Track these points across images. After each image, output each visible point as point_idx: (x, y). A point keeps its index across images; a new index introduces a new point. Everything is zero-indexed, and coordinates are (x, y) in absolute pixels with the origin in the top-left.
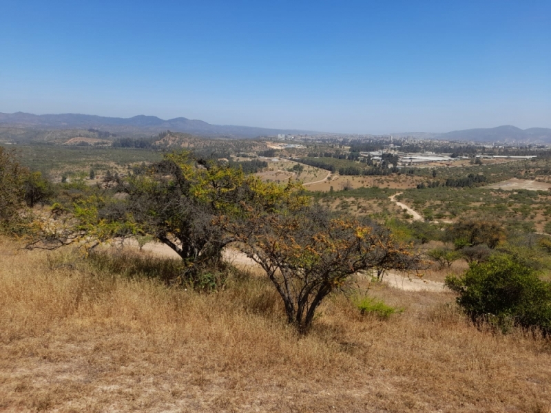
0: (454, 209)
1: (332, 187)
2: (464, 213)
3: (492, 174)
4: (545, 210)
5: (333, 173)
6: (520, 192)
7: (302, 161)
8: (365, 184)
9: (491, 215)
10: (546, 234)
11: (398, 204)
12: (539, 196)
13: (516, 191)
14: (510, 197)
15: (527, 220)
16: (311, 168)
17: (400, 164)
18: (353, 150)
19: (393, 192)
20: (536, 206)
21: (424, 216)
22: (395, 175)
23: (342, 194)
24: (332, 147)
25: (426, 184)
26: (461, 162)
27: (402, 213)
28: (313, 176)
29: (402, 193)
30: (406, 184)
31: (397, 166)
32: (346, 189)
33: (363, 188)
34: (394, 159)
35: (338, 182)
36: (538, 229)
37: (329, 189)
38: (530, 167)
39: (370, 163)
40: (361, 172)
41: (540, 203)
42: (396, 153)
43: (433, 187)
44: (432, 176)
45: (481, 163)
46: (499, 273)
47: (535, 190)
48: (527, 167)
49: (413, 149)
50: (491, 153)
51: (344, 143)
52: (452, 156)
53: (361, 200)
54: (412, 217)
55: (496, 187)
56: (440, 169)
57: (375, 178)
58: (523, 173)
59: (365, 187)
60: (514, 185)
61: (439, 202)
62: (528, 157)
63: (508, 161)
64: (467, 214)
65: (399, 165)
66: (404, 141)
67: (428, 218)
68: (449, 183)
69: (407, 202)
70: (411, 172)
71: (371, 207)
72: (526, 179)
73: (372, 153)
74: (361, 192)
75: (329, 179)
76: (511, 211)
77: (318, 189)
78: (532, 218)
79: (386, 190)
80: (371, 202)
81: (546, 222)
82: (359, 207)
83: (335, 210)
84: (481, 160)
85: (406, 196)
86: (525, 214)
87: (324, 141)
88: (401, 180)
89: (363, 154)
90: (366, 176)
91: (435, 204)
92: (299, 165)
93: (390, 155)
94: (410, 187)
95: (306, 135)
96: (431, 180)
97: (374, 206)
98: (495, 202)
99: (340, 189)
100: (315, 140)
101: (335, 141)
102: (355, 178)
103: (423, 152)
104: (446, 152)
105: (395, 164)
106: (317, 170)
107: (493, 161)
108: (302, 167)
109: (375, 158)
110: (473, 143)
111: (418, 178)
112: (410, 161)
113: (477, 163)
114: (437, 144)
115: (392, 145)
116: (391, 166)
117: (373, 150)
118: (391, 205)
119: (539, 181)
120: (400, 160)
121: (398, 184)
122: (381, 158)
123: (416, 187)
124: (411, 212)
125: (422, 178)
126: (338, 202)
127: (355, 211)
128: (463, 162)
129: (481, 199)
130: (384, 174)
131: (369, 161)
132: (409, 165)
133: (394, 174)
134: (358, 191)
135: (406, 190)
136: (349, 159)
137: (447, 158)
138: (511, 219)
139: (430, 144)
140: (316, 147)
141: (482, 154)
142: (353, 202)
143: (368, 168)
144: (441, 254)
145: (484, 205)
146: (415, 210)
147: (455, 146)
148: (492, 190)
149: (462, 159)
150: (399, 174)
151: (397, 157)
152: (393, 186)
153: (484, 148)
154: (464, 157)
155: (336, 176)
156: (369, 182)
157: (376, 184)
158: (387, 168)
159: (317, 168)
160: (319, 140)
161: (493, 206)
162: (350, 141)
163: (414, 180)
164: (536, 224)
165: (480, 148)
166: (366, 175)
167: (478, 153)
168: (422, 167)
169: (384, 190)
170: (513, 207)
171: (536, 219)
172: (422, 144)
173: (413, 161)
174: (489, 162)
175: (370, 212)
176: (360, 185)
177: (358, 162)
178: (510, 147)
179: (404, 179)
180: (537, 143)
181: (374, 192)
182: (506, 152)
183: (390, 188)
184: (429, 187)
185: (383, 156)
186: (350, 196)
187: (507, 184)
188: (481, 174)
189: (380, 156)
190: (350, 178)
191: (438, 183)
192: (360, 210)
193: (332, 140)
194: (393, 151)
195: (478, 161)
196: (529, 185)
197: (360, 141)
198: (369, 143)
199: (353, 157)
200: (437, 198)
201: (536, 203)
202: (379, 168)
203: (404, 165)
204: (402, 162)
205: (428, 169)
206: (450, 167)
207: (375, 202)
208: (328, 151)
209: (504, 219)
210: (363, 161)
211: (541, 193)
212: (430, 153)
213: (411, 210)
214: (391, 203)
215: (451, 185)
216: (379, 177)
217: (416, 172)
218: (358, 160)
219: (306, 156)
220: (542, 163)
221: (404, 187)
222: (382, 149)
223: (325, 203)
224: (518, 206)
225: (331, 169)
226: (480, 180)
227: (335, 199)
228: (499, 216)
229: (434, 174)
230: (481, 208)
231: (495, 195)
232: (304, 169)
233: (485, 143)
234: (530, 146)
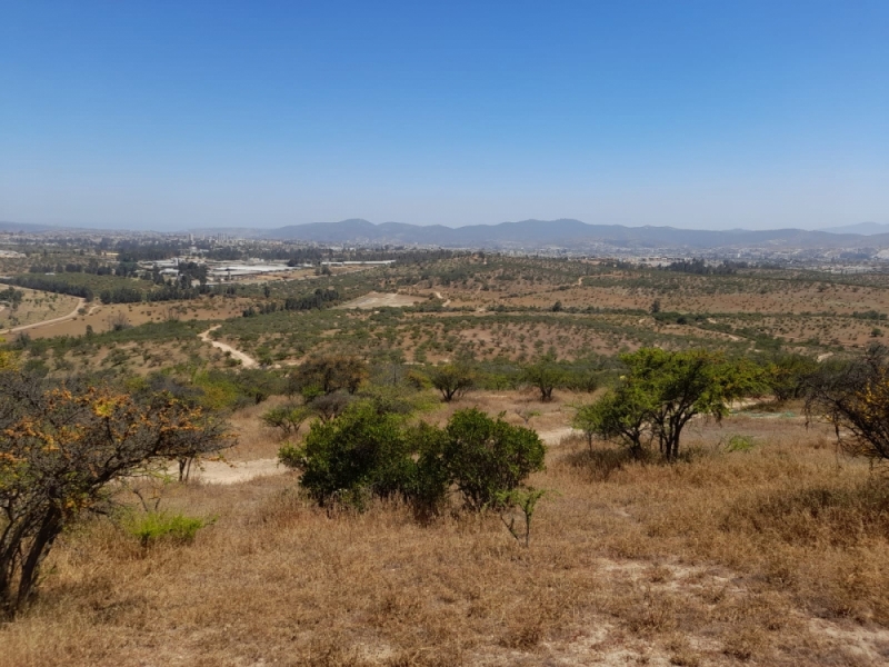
0: (300, 343)
1: (89, 328)
2: (314, 348)
3: (346, 289)
4: (412, 332)
5: (88, 301)
6: (382, 310)
7: (18, 283)
8: (154, 316)
9: (350, 347)
10: (417, 363)
11: (216, 344)
12: (405, 314)
13: (377, 309)
14: (372, 319)
15: (394, 348)
16: (41, 295)
17: (212, 279)
18: (124, 258)
19: (205, 325)
20: (402, 328)
21: (258, 359)
22: (205, 298)
23: (112, 337)
24: (82, 253)
25: (256, 309)
26: (302, 272)
27: (224, 359)
28: (47, 309)
29: (219, 326)
30: (226, 310)
31: (207, 284)
32: (118, 328)
33: (150, 323)
34: (201, 273)
35: (101, 316)
36: (408, 358)
37: (83, 332)
38: (390, 276)
39: (159, 280)
40: (144, 295)
41: (406, 323)
42: (202, 262)
43: (268, 312)
44: (264, 296)
45: (329, 273)
46: (348, 428)
47: (399, 306)
48: (387, 276)
49: (230, 254)
50: (341, 258)
51: (104, 245)
52: (290, 265)
53: (149, 345)
54: (240, 362)
55: (352, 305)
56: (275, 284)
57: (171, 305)
58: (382, 285)
59: (155, 321)
60: (373, 301)
61: (278, 335)
62: (386, 262)
63: (363, 268)
64: (319, 348)
65: (211, 282)
66: (213, 242)
67: (265, 362)
68: (290, 305)
69: (230, 340)
70: (231, 292)
71: (168, 355)
72: (387, 292)
73: (161, 263)
74: (150, 331)
75: (82, 312)
76: (375, 337)
77: (61, 333)
78: (399, 344)
79: (192, 323)
80: (168, 346)
81: (415, 348)
82: (146, 358)
83: (101, 369)
84: (330, 269)
85: (227, 331)
86: (391, 340)
87: (62, 243)
88: (216, 306)
89: (145, 265)
90: (155, 303)
91: (273, 338)
92: (11, 289)
93: (192, 265)
94: (232, 316)
95: (21, 233)
96: (264, 302)
97: (175, 352)
98: (353, 328)
99: (107, 330)
100: (43, 242)
101: (85, 244)
102: (134, 307)
103: (245, 259)
104: (280, 259)
105: (203, 280)
106: (54, 299)
107: (344, 270)
108: (20, 294)
109: (168, 270)
110: (316, 245)
111: (244, 300)
112: (226, 273)
113: (324, 273)
114: (265, 246)
115: (194, 249)
116: (196, 283)
117: (162, 258)
118: (204, 348)
119: (402, 293)
120: (210, 272)
121: (212, 312)
122: (177, 271)
123: (241, 314)
124: (237, 355)
125: (248, 300)
126: (105, 353)
127: (141, 365)
128: (304, 273)
129: (336, 324)
130: (186, 298)
131: (156, 275)
132: (226, 279)
133: (204, 296)
134: (141, 330)
135: (227, 321)
136: (118, 273)
137: (283, 267)
138: (376, 348)
139: (255, 247)
140: (45, 253)
141: (330, 260)
142: (134, 350)
143: (156, 288)
144: (283, 414)
145: (340, 333)
146: (244, 351)
147: (292, 249)
148: (348, 310)
149: (304, 268)
150: (212, 296)
151: (204, 269)
152: (204, 315)
153: (331, 251)
154: (306, 265)
155: (95, 306)
156: (160, 312)
157: (174, 314)
158: (190, 286)
159: (53, 294)
160: (51, 241)
161: (351, 333)
162: (116, 242)
163: (237, 303)
164: (405, 352)
165: (326, 251)
166: (153, 300)
167: (324, 259)
168: (247, 282)
169: (188, 324)
170: (376, 331)
171: (405, 345)
172: (244, 246)
173: (232, 273)
174: (339, 271)
175: (168, 363)
176: (145, 319)
177: (137, 279)
178: (363, 249)
179: (221, 303)
180: (394, 242)
181: (172, 329)
182: (359, 256)
183: (198, 319)
184: (261, 312)
185: (181, 267)
186: (128, 341)
187: (365, 301)
188: (331, 288)
189: (175, 268)
190: (123, 307)
191: (274, 306)
192: (149, 362)
193: (79, 240)
194: (197, 258)
195: (326, 271)
196: (392, 300)
197: (135, 242)
198: (153, 246)
199: (125, 270)
200: (276, 328)
201: (401, 324)
202: (176, 288)
203: (219, 280)
204: (214, 276)
205: (256, 285)
206: (288, 280)
207: (175, 346)
208: (74, 262)
209: (367, 349)
210: (146, 277)
211: (407, 309)
212: (256, 260)
213: (238, 352)
214: (203, 344)
215: (292, 308)
216: (177, 303)
217: (238, 291)
218: (136, 276)
219: (26, 271)
220: (403, 270)
221: (223, 317)
222: (178, 255)
223: (79, 358)
224: (382, 329)
225: (82, 293)
226: (332, 297)
227: (99, 348)
228: (360, 347)
229: (267, 292)
230: (337, 338)
231: (353, 317)
232: (24, 298)
233: (331, 244)
234: (387, 247)
